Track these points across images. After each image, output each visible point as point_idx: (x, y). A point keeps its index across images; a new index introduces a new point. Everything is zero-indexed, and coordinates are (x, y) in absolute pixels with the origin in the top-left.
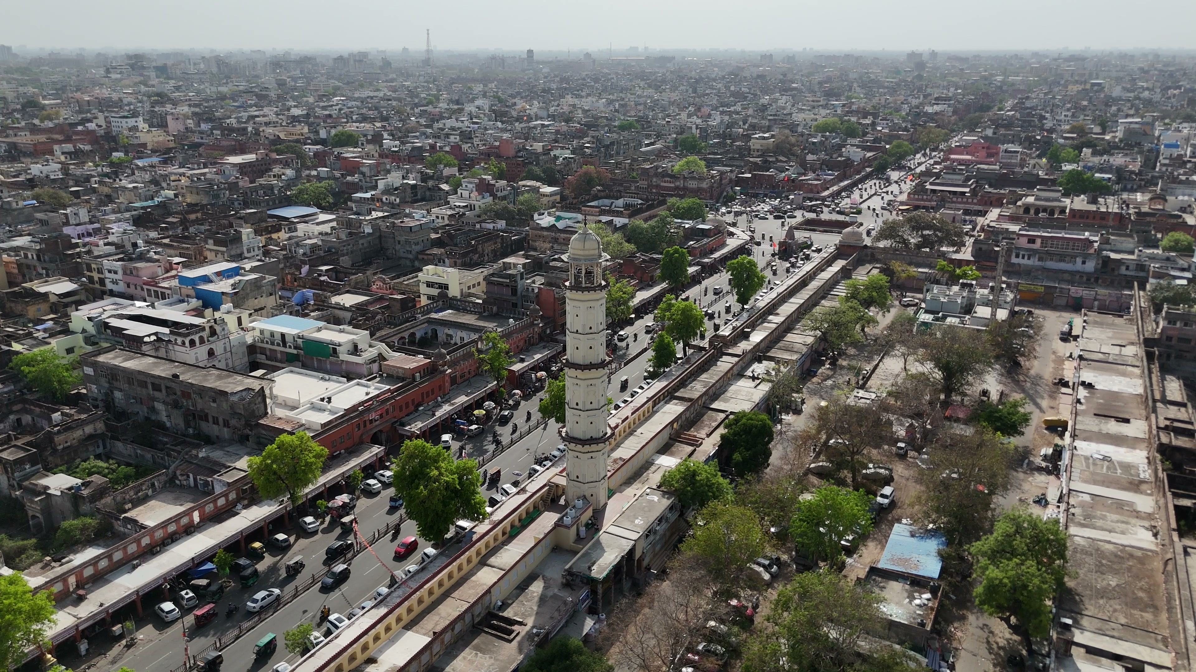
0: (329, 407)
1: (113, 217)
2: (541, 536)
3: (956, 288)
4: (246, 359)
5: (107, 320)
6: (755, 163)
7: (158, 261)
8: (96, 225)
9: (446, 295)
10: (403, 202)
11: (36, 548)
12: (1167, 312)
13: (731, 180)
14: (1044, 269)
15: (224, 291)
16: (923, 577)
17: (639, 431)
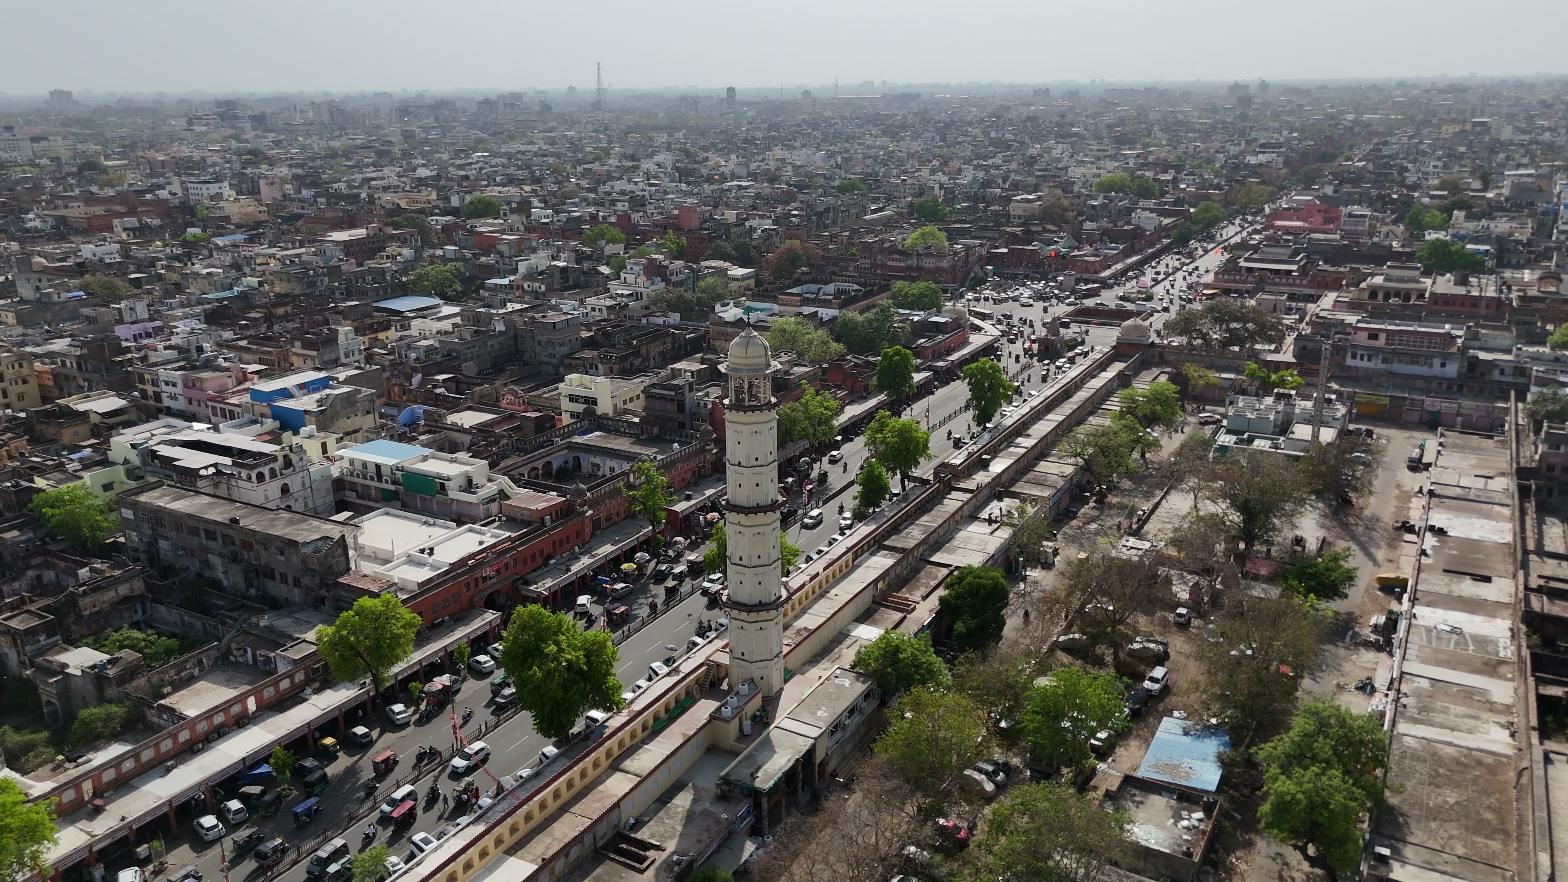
0: (430, 560)
1: (179, 312)
2: (691, 733)
3: (1269, 400)
4: (330, 498)
5: (154, 448)
6: (1014, 235)
7: (228, 369)
8: (158, 323)
9: (594, 413)
10: (550, 290)
11: (49, 743)
12: (1547, 433)
13: (980, 257)
14: (1391, 374)
15: (308, 408)
16: (1196, 789)
17: (833, 591)
